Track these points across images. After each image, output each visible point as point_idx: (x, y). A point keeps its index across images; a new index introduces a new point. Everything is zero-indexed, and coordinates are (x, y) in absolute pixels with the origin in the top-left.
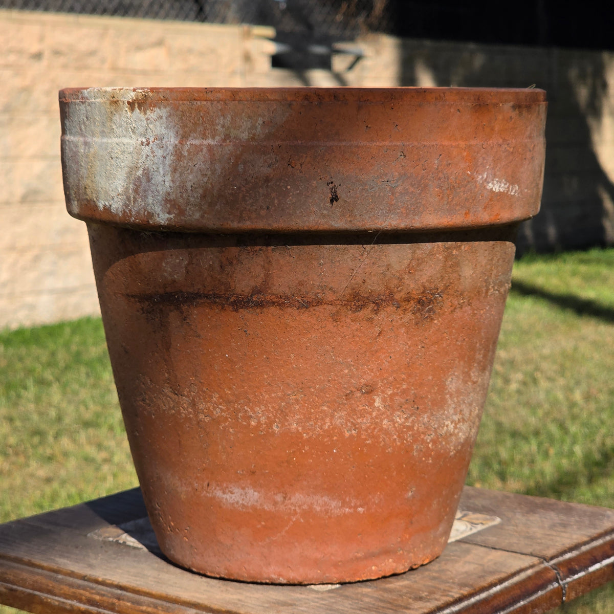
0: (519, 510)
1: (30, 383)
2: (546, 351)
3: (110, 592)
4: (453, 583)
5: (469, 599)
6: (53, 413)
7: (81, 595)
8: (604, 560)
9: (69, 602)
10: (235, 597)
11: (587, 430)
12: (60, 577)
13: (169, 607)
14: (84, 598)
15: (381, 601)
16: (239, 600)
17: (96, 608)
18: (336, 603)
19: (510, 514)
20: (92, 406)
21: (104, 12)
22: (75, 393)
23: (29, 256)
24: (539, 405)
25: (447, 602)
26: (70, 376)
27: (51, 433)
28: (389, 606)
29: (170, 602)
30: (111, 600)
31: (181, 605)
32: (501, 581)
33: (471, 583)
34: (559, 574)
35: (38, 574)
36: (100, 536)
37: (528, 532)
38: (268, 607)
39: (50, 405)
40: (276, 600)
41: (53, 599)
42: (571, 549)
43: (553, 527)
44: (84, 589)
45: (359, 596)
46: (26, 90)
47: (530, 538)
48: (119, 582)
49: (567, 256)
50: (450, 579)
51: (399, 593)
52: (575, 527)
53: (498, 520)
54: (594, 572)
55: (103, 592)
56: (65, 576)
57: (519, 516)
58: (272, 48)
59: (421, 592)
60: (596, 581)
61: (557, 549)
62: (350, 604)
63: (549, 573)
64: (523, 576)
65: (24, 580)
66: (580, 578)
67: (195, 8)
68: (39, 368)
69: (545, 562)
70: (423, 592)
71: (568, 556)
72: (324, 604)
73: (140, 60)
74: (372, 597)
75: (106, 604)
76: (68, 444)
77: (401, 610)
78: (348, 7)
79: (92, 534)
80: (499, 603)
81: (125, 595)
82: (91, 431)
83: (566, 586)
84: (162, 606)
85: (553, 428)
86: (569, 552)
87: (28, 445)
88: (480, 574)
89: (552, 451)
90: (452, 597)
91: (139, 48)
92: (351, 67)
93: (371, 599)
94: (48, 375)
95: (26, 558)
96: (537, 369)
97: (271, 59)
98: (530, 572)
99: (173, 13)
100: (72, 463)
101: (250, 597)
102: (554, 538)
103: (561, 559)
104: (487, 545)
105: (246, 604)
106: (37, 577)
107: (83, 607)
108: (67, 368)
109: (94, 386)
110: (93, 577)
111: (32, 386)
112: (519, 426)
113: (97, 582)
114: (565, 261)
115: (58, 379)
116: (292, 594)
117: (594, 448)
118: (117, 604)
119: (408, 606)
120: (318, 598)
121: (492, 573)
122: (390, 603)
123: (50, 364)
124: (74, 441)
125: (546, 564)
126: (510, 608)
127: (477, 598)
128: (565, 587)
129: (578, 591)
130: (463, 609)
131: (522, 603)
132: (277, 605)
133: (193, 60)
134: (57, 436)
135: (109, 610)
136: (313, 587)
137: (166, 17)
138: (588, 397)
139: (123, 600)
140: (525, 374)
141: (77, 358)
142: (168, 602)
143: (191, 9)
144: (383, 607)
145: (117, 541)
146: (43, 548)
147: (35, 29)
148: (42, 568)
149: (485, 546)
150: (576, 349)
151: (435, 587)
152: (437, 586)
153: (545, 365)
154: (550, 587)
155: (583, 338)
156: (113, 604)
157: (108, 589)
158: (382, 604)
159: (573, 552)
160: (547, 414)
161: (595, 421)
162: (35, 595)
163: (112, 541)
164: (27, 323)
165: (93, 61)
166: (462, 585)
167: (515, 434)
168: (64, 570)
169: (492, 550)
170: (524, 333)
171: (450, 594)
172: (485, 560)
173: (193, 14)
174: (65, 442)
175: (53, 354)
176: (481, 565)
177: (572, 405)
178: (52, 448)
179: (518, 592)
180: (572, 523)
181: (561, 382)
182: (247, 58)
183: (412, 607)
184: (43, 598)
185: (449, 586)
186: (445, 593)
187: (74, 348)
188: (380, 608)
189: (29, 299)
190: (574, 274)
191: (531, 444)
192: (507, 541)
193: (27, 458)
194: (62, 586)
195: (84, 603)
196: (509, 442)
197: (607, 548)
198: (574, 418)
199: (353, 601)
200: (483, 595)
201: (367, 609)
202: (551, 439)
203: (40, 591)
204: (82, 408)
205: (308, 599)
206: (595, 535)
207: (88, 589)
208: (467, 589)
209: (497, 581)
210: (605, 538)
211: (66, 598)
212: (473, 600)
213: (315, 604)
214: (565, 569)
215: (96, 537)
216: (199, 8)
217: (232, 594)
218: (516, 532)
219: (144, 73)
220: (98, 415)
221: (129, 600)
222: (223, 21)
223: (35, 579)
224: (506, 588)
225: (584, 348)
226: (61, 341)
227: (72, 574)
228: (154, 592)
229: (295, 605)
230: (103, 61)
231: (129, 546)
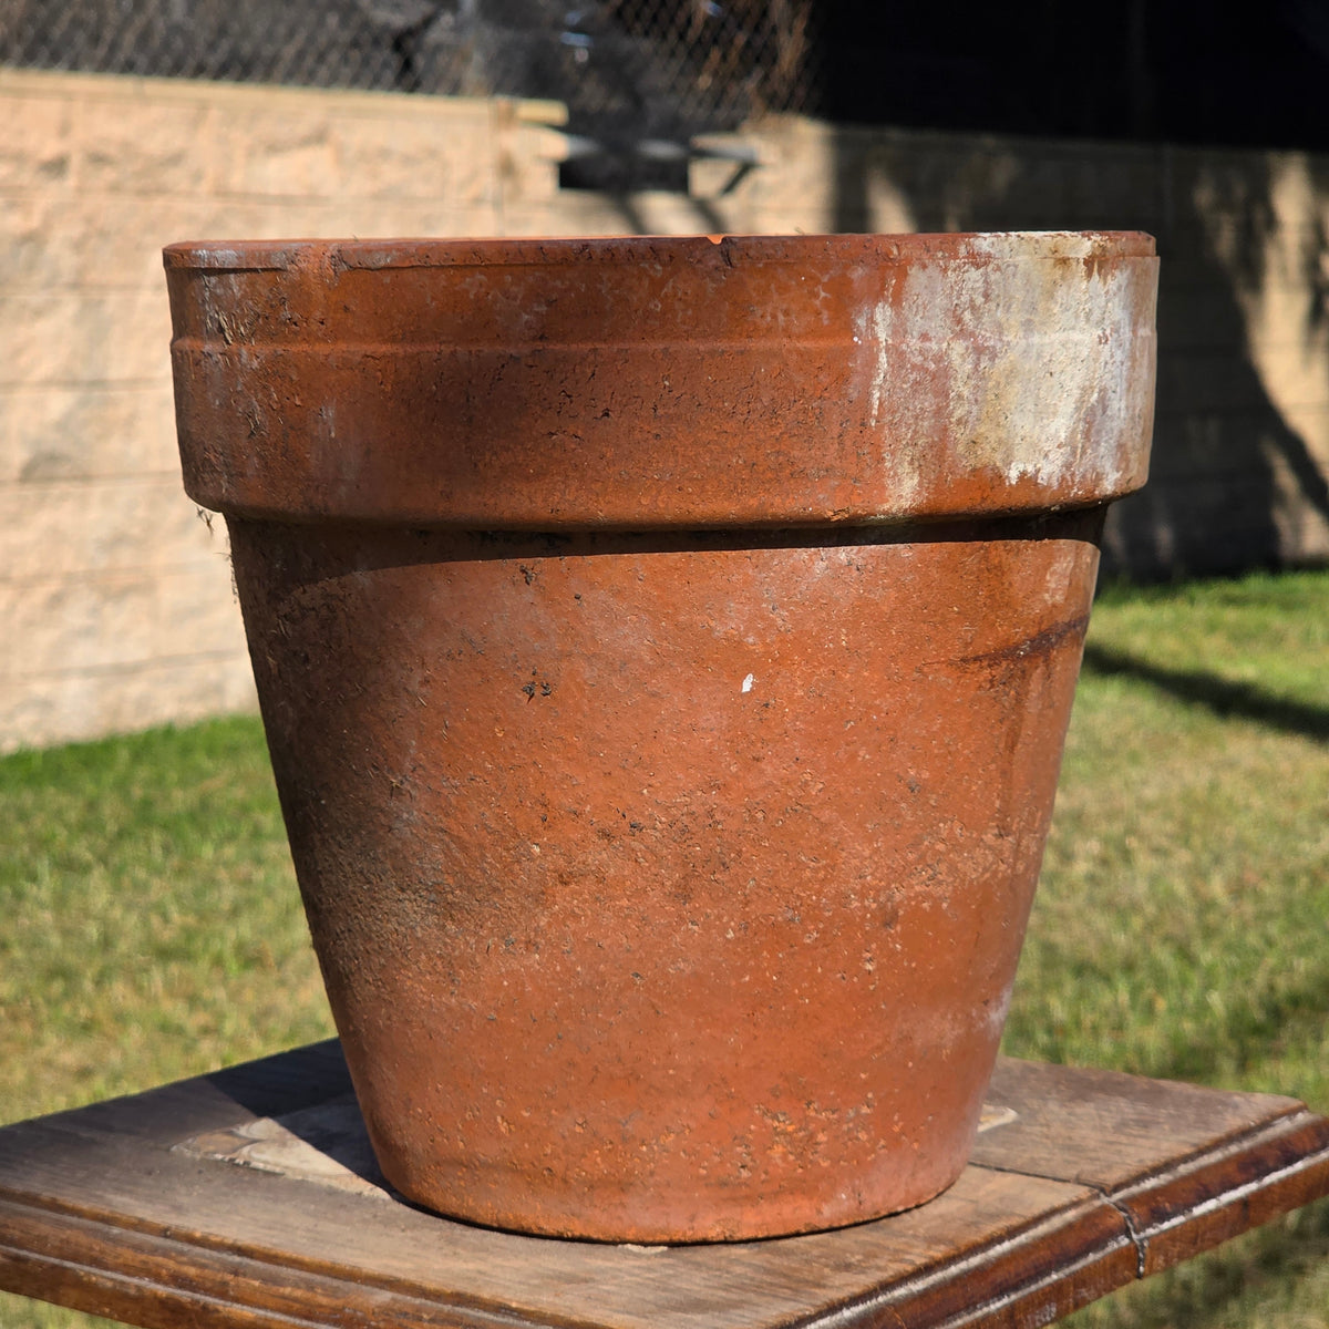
0: (1055, 1096)
1: (43, 867)
2: (1150, 793)
3: (218, 1260)
4: (915, 1236)
5: (946, 1269)
6: (93, 931)
7: (158, 1265)
8: (1225, 1192)
9: (135, 1281)
10: (471, 1266)
11: (1234, 960)
12: (116, 1231)
13: (338, 1287)
14: (164, 1272)
15: (768, 1272)
16: (480, 1272)
17: (189, 1294)
18: (674, 1276)
19: (1035, 1104)
20: (176, 916)
21: (199, 71)
22: (141, 887)
23: (40, 594)
24: (1135, 907)
25: (900, 1273)
26: (128, 850)
27: (89, 974)
28: (783, 1281)
29: (340, 1279)
30: (220, 1275)
31: (362, 1283)
32: (1012, 1233)
33: (950, 1237)
34: (1131, 1219)
35: (71, 1226)
36: (199, 1150)
37: (1070, 1138)
38: (536, 1286)
39: (86, 913)
40: (554, 1271)
41: (103, 1277)
42: (1156, 1171)
43: (1121, 1127)
44: (166, 1253)
45: (724, 1263)
46: (33, 239)
47: (1073, 1148)
48: (235, 1240)
49: (1197, 591)
50: (909, 1229)
51: (805, 1257)
52: (1166, 1127)
53: (1010, 1115)
54: (1204, 1217)
55: (203, 1261)
56: (127, 1228)
57: (1053, 1106)
58: (560, 146)
59: (848, 1255)
60: (1208, 1235)
61: (1128, 1170)
62: (704, 1279)
63: (1111, 1217)
64: (1057, 1222)
65: (43, 1239)
66: (1174, 1228)
67: (396, 62)
68: (62, 835)
69: (1102, 1195)
70: (853, 1254)
71: (1150, 1184)
72: (653, 1280)
73: (277, 173)
74: (749, 1265)
75: (209, 1285)
76: (124, 997)
77: (808, 1289)
78: (724, 58)
79: (182, 1148)
80: (1007, 1276)
81: (248, 1265)
82: (174, 968)
83: (1146, 1244)
84: (323, 1285)
85: (1165, 956)
86: (1153, 1177)
87: (40, 1000)
88: (970, 1219)
89: (1161, 1005)
90: (912, 1262)
91: (274, 148)
92: (730, 187)
93: (748, 1269)
94: (82, 851)
95: (46, 1195)
96: (1131, 830)
97: (558, 170)
98: (1071, 1215)
99: (347, 72)
100: (134, 1036)
101: (502, 1267)
102: (1122, 1148)
103: (1135, 1189)
104: (985, 1164)
105: (493, 1280)
106: (68, 1232)
107: (162, 1290)
108: (122, 834)
109: (181, 872)
110: (184, 1231)
111: (47, 873)
112: (1091, 951)
113: (190, 1240)
114: (1192, 601)
115: (103, 859)
116: (587, 1260)
117: (1251, 996)
118: (232, 1283)
119: (823, 1282)
120: (639, 1267)
121: (993, 1217)
122: (785, 1276)
123: (87, 826)
124: (139, 989)
125: (1105, 1200)
126: (1029, 1286)
127: (963, 1266)
128: (1142, 1246)
129: (1170, 1254)
130: (933, 1286)
131: (1054, 1277)
132: (556, 1282)
133: (391, 174)
134: (100, 981)
135: (215, 1297)
136: (629, 1246)
137: (331, 82)
138: (1238, 890)
139: (245, 1275)
140: (1106, 841)
141: (145, 814)
142: (335, 1278)
143: (385, 65)
144: (771, 1284)
145: (232, 1160)
146: (80, 1174)
147: (51, 109)
148: (79, 1213)
149: (982, 1166)
150: (1214, 787)
151: (878, 1245)
152: (881, 1242)
153: (1148, 823)
154: (1113, 1246)
155: (1231, 765)
156: (225, 1283)
157: (215, 1254)
158: (768, 1279)
159: (1162, 1176)
160: (1150, 926)
161: (1252, 939)
162: (65, 1269)
163: (222, 1160)
164: (37, 740)
165: (176, 177)
166: (933, 1241)
167: (1082, 969)
168: (124, 1218)
169: (996, 1172)
170: (1104, 754)
171: (908, 1257)
172: (982, 1193)
173: (389, 76)
174: (119, 990)
175: (92, 805)
176: (972, 1201)
177: (1206, 906)
178: (90, 1005)
179: (1045, 1254)
180: (1161, 1120)
181: (1183, 857)
182: (507, 168)
183: (830, 1284)
184: (82, 1273)
185: (906, 1243)
186: (896, 1255)
187: (137, 792)
188: (764, 1285)
189: (40, 688)
190: (1212, 627)
191: (1117, 991)
192: (1027, 1155)
193: (37, 1026)
194: (119, 1250)
195: (166, 1284)
196: (1070, 986)
197: (1231, 1169)
198: (1209, 933)
199: (711, 1273)
200: (975, 1261)
201: (736, 1287)
202: (1160, 981)
203: (74, 1260)
204: (155, 921)
205: (620, 1270)
206: (1207, 1143)
207: (173, 1254)
208: (942, 1247)
209: (1003, 1233)
210: (1227, 1149)
211: (127, 1274)
212: (954, 1270)
213: (633, 1279)
214: (1144, 1210)
215: (188, 1153)
216: (403, 61)
217: (465, 1261)
218: (1047, 1137)
219: (286, 200)
220: (189, 934)
221: (256, 1275)
222: (455, 90)
223: (64, 1237)
224: (1022, 1247)
225: (1232, 785)
226: (109, 778)
227: (140, 1226)
228: (307, 1259)
229: (593, 1280)
230: (197, 177)
231: (256, 1170)
